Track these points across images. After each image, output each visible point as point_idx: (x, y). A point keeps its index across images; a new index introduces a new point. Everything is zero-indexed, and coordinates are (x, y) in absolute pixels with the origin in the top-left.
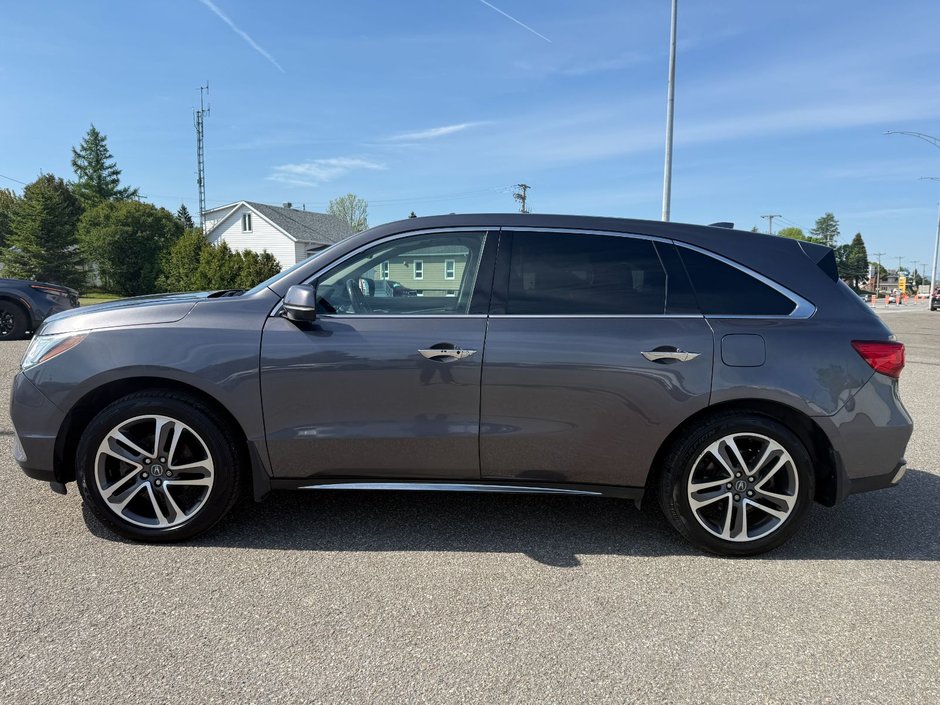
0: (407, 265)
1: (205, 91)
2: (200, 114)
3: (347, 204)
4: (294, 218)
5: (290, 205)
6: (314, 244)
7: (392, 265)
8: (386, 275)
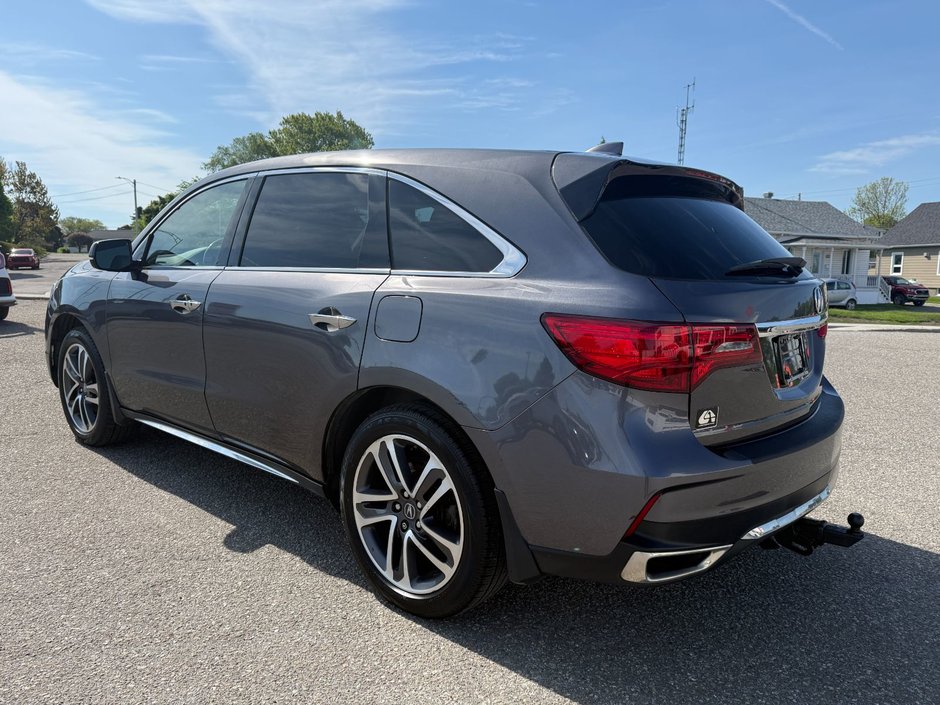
0: (928, 257)
1: (691, 88)
2: (684, 113)
3: (881, 189)
4: (772, 208)
5: (771, 195)
6: (788, 235)
7: (908, 258)
8: (897, 270)
